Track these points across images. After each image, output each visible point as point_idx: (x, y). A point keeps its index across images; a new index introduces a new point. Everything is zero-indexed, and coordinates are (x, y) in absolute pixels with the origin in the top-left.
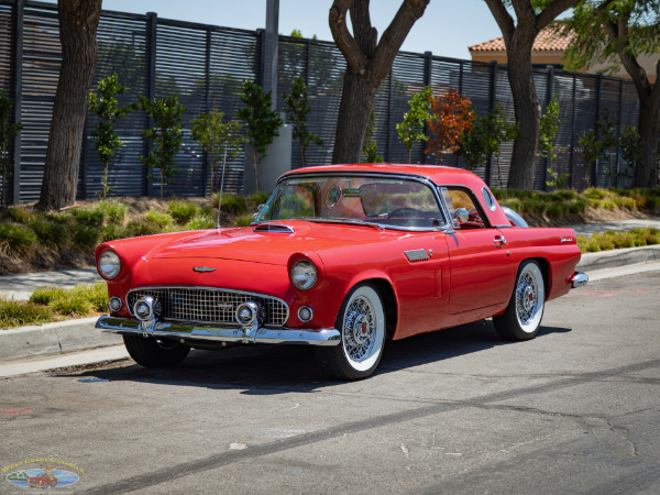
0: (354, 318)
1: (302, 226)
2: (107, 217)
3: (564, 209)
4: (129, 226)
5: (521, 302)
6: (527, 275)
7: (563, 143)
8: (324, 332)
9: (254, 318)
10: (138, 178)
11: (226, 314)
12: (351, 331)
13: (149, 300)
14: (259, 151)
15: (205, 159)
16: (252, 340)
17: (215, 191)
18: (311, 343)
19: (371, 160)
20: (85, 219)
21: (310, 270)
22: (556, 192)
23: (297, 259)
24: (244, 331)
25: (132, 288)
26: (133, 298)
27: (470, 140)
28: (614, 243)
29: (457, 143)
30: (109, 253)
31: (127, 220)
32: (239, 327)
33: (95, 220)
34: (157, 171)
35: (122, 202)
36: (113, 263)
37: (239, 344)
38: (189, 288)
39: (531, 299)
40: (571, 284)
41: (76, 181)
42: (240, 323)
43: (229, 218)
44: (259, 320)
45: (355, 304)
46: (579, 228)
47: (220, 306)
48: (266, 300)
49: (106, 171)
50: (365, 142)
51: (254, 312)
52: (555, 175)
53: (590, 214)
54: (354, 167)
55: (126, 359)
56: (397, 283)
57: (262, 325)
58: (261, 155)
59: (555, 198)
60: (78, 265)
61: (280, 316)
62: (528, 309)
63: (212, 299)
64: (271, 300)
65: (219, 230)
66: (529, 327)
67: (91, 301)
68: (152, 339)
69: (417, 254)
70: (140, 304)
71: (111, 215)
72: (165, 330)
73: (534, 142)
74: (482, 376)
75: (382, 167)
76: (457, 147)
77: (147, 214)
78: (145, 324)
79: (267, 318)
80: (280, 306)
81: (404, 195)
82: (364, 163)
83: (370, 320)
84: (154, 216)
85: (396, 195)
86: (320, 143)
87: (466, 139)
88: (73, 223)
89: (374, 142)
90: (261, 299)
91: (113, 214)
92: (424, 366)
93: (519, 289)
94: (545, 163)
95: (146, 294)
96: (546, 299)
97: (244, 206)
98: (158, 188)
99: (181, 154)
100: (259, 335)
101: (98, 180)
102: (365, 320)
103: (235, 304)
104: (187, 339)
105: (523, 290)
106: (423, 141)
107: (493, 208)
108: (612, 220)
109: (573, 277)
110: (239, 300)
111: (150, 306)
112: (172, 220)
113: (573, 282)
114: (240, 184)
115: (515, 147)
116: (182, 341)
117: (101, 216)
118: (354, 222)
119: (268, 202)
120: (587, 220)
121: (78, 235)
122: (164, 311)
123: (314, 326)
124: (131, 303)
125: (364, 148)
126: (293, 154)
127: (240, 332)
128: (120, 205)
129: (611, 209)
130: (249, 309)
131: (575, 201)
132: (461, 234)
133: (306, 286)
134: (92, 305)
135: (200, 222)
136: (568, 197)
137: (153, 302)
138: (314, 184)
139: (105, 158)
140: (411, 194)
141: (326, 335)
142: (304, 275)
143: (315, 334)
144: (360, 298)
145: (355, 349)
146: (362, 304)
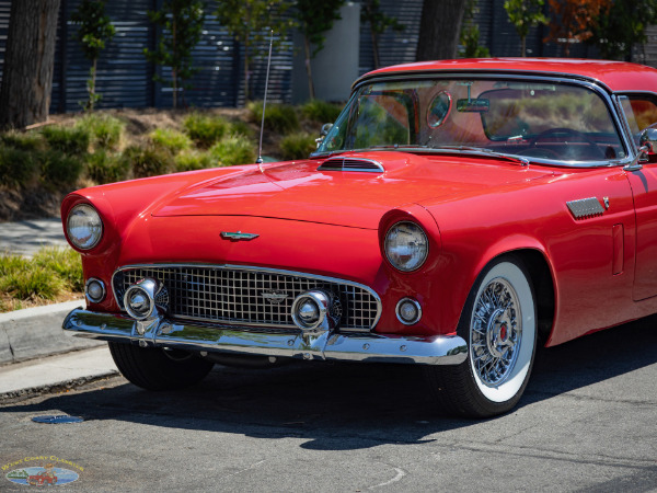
0: (487, 316)
1: (395, 162)
2: (93, 139)
4: (127, 152)
8: (440, 341)
9: (323, 318)
10: (140, 80)
11: (275, 309)
12: (483, 338)
13: (149, 286)
14: (314, 41)
15: (236, 52)
16: (319, 354)
17: (251, 98)
18: (418, 359)
19: (470, 54)
20: (62, 142)
21: (416, 237)
23: (395, 220)
24: (306, 340)
25: (121, 266)
26: (122, 282)
27: (606, 23)
29: (589, 27)
30: (83, 208)
31: (124, 142)
32: (297, 332)
33: (76, 144)
34: (167, 70)
35: (116, 117)
36: (89, 225)
37: (298, 359)
38: (215, 267)
41: (49, 86)
42: (297, 324)
43: (272, 138)
44: (331, 321)
45: (489, 290)
47: (265, 296)
48: (342, 287)
49: (93, 71)
50: (463, 27)
51: (322, 307)
54: (454, 65)
55: (114, 374)
56: (553, 248)
57: (335, 330)
58: (316, 46)
60: (50, 211)
61: (366, 314)
63: (252, 284)
64: (350, 288)
65: (261, 167)
67: (63, 274)
68: (155, 349)
70: (133, 294)
71: (99, 136)
72: (174, 334)
75: (488, 63)
76: (589, 34)
77: (153, 134)
78: (142, 326)
79: (344, 316)
80: (366, 297)
81: (517, 101)
83: (513, 316)
84: (163, 137)
85: (506, 102)
87: (601, 23)
88: (43, 149)
90: (335, 285)
91: (102, 135)
95: (144, 274)
97: (293, 122)
98: (170, 94)
99: (202, 46)
100: (329, 347)
101: (83, 84)
102: (505, 318)
103: (290, 294)
104: (211, 351)
106: (541, 24)
110: (297, 287)
111: (151, 296)
112: (189, 142)
114: (286, 87)
116: (204, 354)
117: (85, 138)
118: (479, 152)
119: (339, 121)
121: (51, 166)
122: (174, 303)
123: (424, 332)
124: (120, 290)
125: (461, 36)
127: (299, 341)
128: (114, 121)
130: (314, 303)
132: (651, 171)
133: (410, 265)
134: (63, 282)
135: (231, 146)
137: (156, 289)
139: (92, 52)
140: (525, 100)
141: (443, 348)
142: (406, 247)
143: (424, 345)
144: (496, 281)
145: (488, 366)
146: (500, 291)
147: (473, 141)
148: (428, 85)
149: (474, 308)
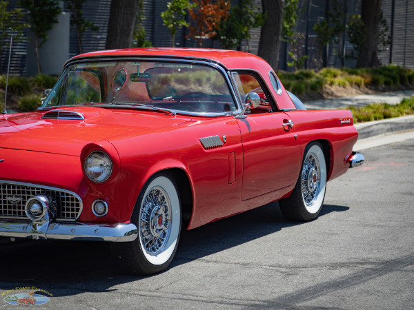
0: (150, 210)
1: (92, 113)
3: (306, 87)
5: (306, 183)
6: (311, 157)
7: (300, 29)
8: (120, 226)
9: (45, 212)
11: (15, 207)
12: (147, 224)
14: (40, 36)
16: (43, 235)
18: (106, 238)
19: (140, 45)
21: (105, 161)
22: (297, 72)
23: (91, 150)
24: (34, 227)
27: (225, 27)
28: (357, 117)
29: (214, 29)
32: (29, 222)
37: (29, 239)
39: (315, 181)
40: (349, 164)
42: (29, 217)
44: (50, 215)
45: (151, 194)
46: (320, 103)
47: (8, 199)
48: (58, 193)
50: (135, 28)
51: (44, 206)
52: (294, 57)
53: (327, 90)
54: (129, 52)
56: (191, 167)
57: (53, 220)
58: (42, 40)
59: (297, 78)
61: (73, 210)
62: (311, 190)
64: (63, 194)
65: (6, 117)
66: (313, 207)
69: (210, 141)
73: (279, 29)
74: (280, 266)
75: (152, 51)
76: (214, 33)
79: (58, 211)
80: (73, 199)
81: (169, 75)
82: (134, 47)
83: (166, 211)
85: (163, 75)
86: (96, 29)
87: (221, 26)
89: (143, 29)
90: (53, 192)
92: (218, 254)
93: (304, 171)
94: (285, 46)
96: (328, 178)
100: (49, 231)
102: (161, 212)
103: (24, 197)
105: (307, 172)
106: (184, 27)
107: (280, 91)
108: (345, 96)
109: (350, 157)
110: (29, 193)
113: (351, 162)
114: (23, 66)
115: (262, 33)
119: (55, 87)
120: (325, 95)
123: (110, 221)
125: (134, 34)
126: (71, 39)
127: (30, 228)
129: (344, 86)
130: (39, 203)
131: (314, 80)
132: (252, 119)
133: (101, 178)
136: (308, 76)
138: (101, 68)
140: (174, 74)
141: (122, 230)
142: (98, 167)
143: (110, 229)
144: (155, 188)
145: (151, 242)
146: (158, 194)
147: (141, 100)
148: (113, 64)
149: (142, 206)
